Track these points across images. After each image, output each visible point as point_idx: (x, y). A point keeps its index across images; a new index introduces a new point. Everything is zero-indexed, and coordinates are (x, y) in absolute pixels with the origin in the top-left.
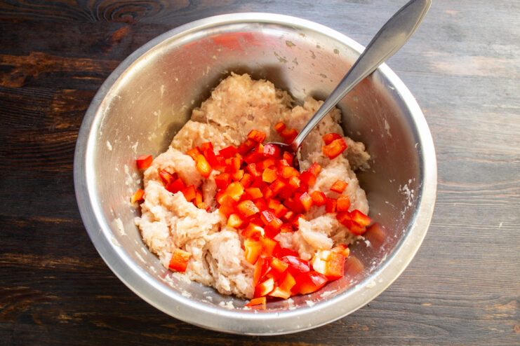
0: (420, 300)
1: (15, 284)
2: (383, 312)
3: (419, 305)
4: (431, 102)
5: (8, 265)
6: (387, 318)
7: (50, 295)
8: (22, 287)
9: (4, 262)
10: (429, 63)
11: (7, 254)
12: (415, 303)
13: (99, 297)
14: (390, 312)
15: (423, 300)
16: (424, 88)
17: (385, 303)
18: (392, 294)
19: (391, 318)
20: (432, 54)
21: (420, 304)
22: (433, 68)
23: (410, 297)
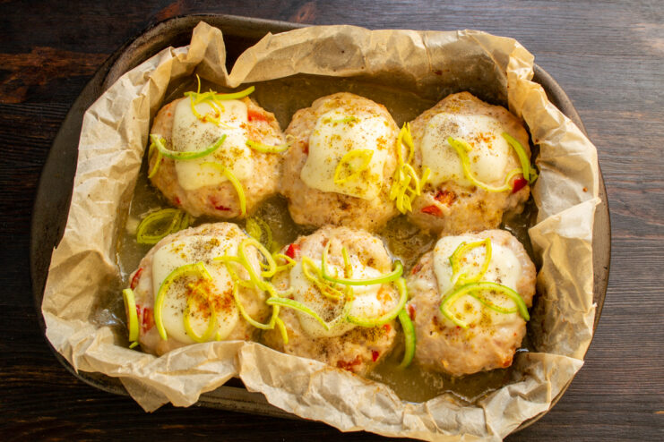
0: (652, 405)
1: (33, 413)
2: (598, 427)
3: (650, 414)
4: (647, 102)
5: (20, 385)
6: (604, 436)
7: (88, 427)
8: (44, 418)
9: (12, 379)
10: (641, 42)
11: (18, 367)
12: (644, 411)
13: (165, 427)
14: (608, 427)
15: (656, 405)
16: (636, 81)
17: (601, 414)
18: (608, 398)
19: (609, 435)
20: (644, 27)
21: (651, 412)
22: (647, 49)
23: (636, 402)
